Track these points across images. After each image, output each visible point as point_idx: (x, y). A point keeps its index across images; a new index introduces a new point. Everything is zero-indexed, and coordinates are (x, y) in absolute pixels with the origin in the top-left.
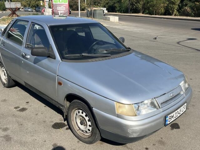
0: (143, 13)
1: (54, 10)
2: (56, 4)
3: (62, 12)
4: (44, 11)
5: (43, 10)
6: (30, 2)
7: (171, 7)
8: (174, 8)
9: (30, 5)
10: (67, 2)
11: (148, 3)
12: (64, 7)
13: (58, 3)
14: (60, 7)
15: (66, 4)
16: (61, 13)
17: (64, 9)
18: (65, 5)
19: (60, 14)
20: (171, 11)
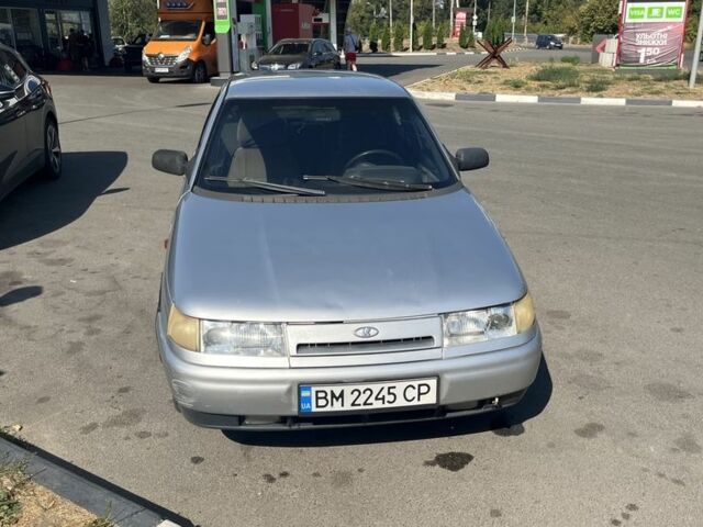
1: (624, 47)
2: (634, 24)
3: (651, 51)
4: (603, 49)
5: (601, 45)
6: (592, 16)
9: (588, 28)
10: (679, 16)
12: (665, 36)
13: (645, 20)
14: (649, 33)
15: (674, 24)
16: (646, 58)
17: (665, 43)
18: (669, 28)
19: (642, 61)
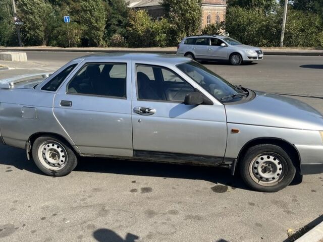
0: (48, 45)
7: (94, 34)
8: (99, 36)
11: (53, 28)
20: (96, 41)
